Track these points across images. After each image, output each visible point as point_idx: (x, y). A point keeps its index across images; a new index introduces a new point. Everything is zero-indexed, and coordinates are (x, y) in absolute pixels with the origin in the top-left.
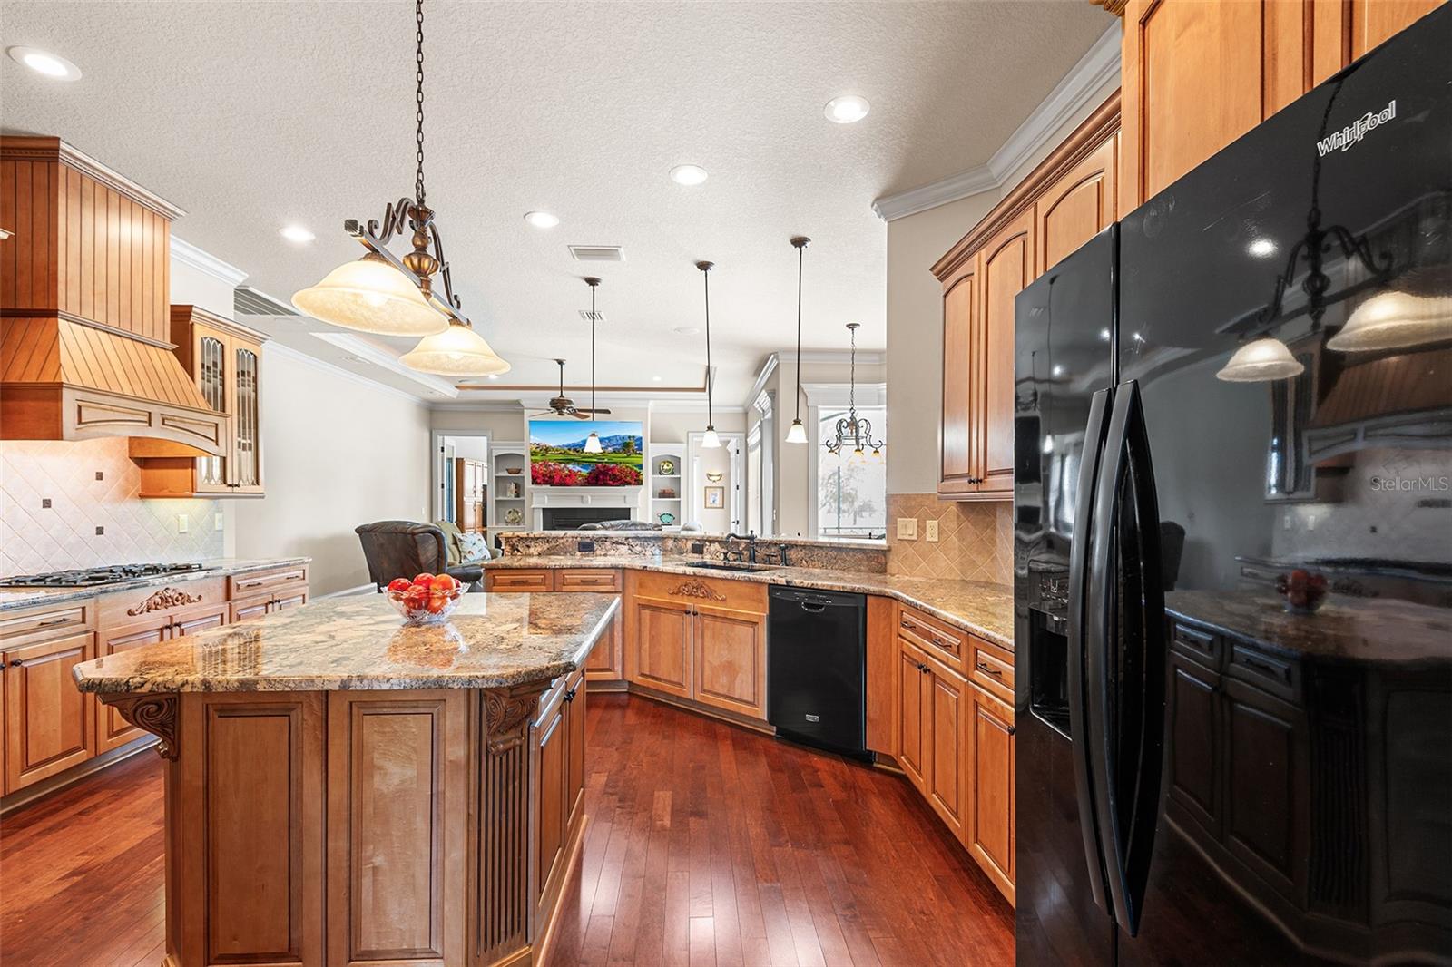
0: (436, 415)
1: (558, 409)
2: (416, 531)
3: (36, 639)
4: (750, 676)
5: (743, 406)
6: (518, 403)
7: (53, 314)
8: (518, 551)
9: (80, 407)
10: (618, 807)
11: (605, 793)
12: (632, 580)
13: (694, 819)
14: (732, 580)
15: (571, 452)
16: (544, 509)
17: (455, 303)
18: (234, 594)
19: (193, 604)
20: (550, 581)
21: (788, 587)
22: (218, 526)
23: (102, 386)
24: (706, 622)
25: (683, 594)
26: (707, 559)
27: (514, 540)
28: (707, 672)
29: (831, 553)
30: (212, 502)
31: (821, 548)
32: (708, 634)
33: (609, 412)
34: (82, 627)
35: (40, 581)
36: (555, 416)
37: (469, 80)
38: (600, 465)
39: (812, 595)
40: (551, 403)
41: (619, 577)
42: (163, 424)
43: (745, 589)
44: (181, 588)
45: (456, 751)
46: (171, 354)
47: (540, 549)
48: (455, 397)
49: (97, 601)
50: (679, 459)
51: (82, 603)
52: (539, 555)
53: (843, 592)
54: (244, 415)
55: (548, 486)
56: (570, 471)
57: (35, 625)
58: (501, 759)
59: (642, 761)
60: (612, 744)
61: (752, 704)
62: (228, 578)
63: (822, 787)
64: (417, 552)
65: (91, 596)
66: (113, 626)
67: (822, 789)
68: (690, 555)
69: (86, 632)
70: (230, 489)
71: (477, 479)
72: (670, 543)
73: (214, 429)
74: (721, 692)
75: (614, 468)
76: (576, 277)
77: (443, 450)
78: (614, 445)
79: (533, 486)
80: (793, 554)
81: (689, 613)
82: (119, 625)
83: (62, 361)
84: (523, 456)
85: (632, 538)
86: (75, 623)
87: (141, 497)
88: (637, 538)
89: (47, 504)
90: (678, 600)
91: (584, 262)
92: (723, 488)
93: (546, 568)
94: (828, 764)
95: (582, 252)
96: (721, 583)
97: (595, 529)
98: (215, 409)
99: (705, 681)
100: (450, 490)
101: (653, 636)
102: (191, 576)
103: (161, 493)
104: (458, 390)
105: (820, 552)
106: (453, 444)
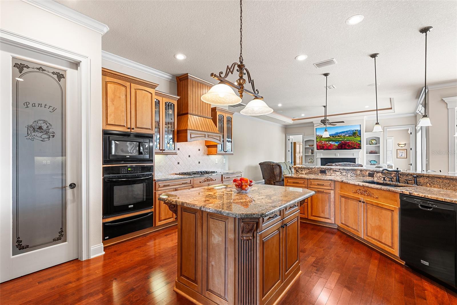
0: (287, 129)
1: (323, 123)
2: (273, 165)
3: (181, 186)
4: (390, 234)
5: (414, 113)
6: (312, 122)
7: (187, 113)
8: (298, 172)
9: (191, 134)
10: (315, 272)
11: (312, 265)
12: (338, 186)
13: (346, 290)
14: (381, 189)
15: (331, 137)
16: (321, 158)
17: (257, 92)
18: (223, 180)
19: (214, 181)
20: (306, 183)
21: (410, 196)
22: (224, 162)
23: (196, 129)
24: (368, 206)
25: (358, 193)
26: (375, 180)
27: (297, 168)
28: (369, 228)
29: (446, 181)
30: (223, 156)
31: (439, 178)
32: (369, 212)
33: (344, 122)
34: (190, 185)
35: (185, 174)
36: (323, 126)
37: (264, 19)
38: (343, 141)
39: (425, 201)
40: (321, 121)
41: (333, 184)
42: (208, 137)
43: (388, 194)
44: (211, 177)
45: (231, 236)
46: (211, 120)
47: (306, 172)
48: (292, 123)
49: (193, 179)
50: (379, 138)
51: (190, 179)
52: (306, 174)
53: (444, 202)
54: (228, 134)
55: (323, 150)
56: (330, 144)
57: (181, 183)
58: (246, 242)
59: (332, 257)
60: (323, 247)
61: (392, 247)
62: (222, 175)
63: (426, 300)
64: (274, 171)
65: (192, 177)
66: (197, 185)
67: (425, 301)
68: (368, 177)
69: (191, 186)
70: (225, 153)
71: (300, 149)
72: (359, 172)
73: (219, 137)
74: (375, 238)
75: (349, 142)
76: (319, 74)
77: (289, 140)
78: (349, 134)
79: (317, 150)
80: (421, 180)
81: (361, 201)
82: (198, 185)
83: (188, 124)
84: (314, 140)
85: (342, 169)
86: (189, 184)
87: (208, 155)
88: (344, 169)
89: (189, 156)
90: (356, 196)
91: (321, 68)
92: (407, 150)
93: (304, 179)
94: (434, 289)
95: (319, 65)
96: (376, 190)
97: (332, 165)
98: (220, 132)
99: (368, 232)
100: (292, 152)
101: (346, 209)
102: (213, 174)
103: (211, 154)
104: (293, 121)
105: (438, 180)
106: (293, 138)
